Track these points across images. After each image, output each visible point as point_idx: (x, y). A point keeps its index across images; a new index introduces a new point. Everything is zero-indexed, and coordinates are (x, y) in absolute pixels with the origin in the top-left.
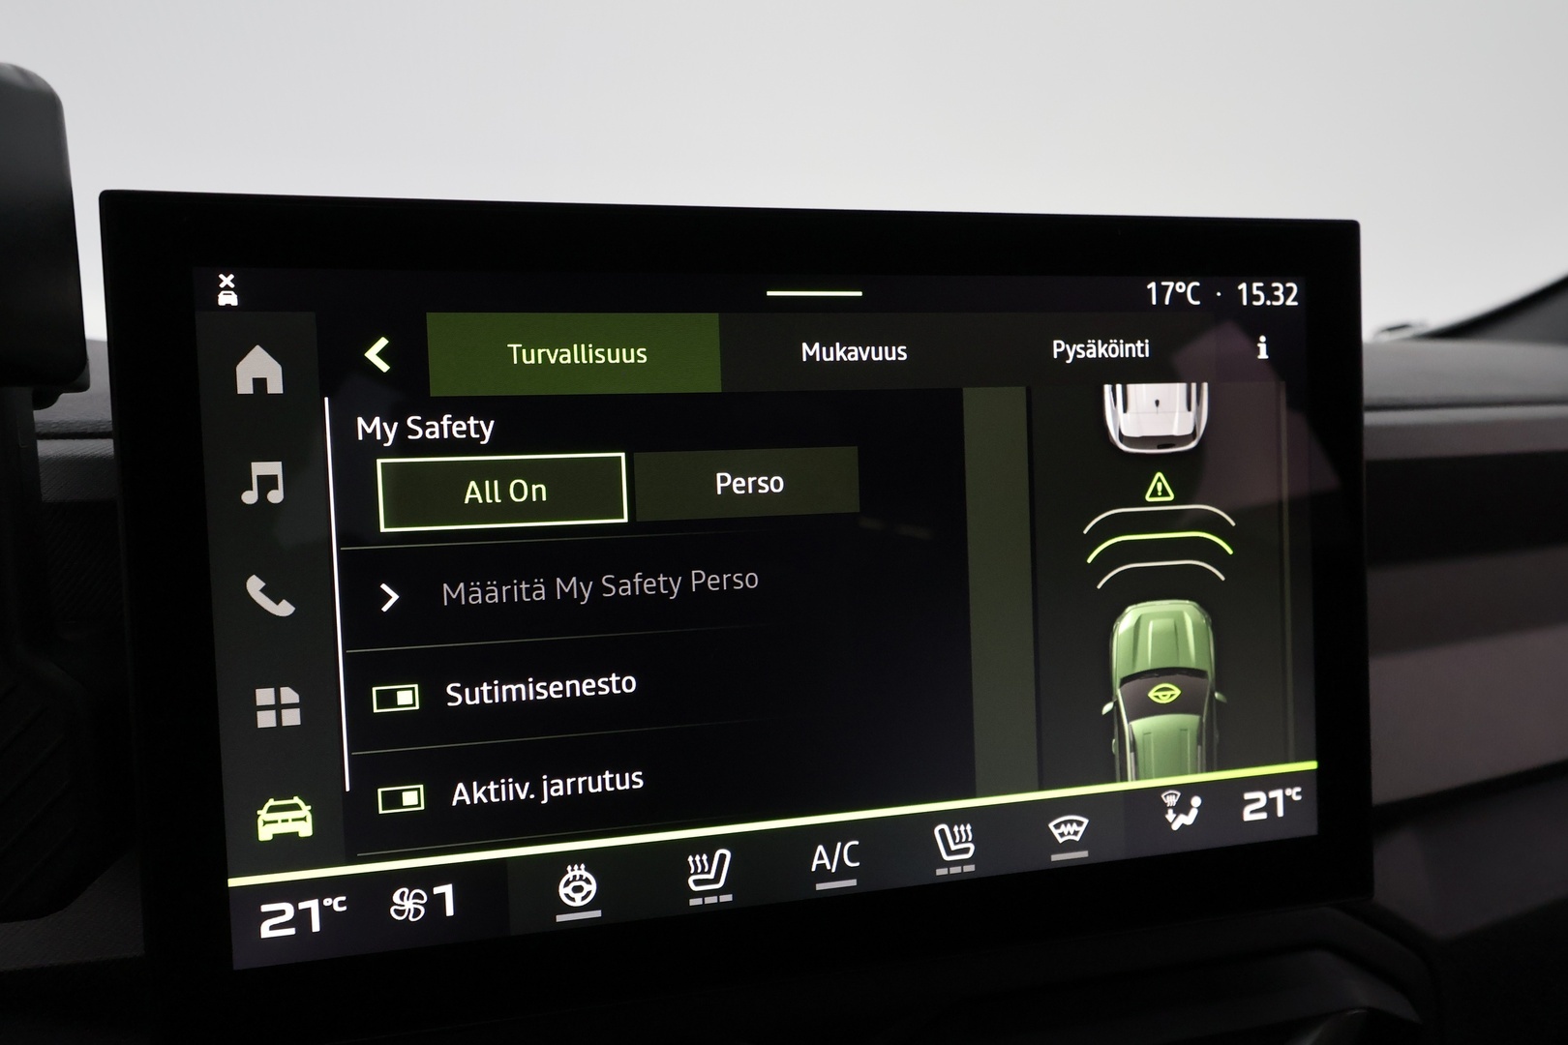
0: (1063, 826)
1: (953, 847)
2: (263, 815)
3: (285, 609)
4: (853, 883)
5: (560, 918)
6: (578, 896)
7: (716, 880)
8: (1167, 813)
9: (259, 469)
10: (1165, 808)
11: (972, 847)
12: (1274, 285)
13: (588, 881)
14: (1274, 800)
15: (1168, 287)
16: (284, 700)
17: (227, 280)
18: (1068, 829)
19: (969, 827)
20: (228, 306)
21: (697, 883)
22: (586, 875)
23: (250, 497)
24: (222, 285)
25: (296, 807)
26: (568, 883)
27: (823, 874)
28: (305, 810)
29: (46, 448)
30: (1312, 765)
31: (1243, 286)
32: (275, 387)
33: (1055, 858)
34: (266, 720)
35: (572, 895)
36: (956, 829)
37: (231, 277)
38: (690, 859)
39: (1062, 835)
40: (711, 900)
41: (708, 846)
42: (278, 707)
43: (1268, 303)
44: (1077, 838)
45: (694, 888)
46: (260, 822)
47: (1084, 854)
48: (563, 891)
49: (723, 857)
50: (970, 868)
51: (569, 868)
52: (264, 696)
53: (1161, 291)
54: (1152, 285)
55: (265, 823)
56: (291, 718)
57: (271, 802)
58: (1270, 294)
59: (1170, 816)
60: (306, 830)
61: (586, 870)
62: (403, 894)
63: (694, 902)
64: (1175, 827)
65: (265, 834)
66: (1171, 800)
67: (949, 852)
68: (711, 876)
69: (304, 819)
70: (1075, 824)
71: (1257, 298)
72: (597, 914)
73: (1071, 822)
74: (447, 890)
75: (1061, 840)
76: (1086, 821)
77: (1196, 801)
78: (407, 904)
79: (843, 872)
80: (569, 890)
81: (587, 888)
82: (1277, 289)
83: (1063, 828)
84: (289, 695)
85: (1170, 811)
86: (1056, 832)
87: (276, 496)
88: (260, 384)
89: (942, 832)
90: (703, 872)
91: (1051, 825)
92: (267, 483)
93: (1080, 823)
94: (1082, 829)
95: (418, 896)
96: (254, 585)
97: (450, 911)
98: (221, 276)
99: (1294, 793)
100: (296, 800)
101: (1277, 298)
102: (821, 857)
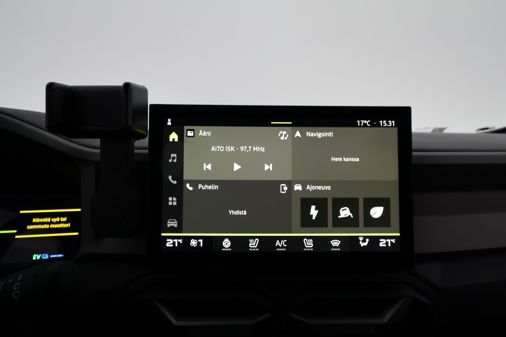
0: (334, 242)
1: (308, 244)
2: (169, 222)
3: (175, 182)
4: (285, 249)
5: (223, 249)
6: (227, 245)
7: (255, 245)
8: (360, 242)
9: (173, 155)
10: (359, 241)
11: (312, 245)
12: (389, 121)
13: (229, 242)
14: (388, 242)
15: (362, 122)
16: (174, 200)
17: (169, 120)
18: (336, 243)
19: (312, 240)
20: (169, 125)
21: (251, 245)
22: (229, 241)
23: (170, 161)
24: (168, 121)
25: (174, 221)
26: (225, 242)
27: (278, 247)
28: (176, 222)
29: (136, 151)
30: (399, 234)
31: (381, 122)
32: (176, 140)
33: (332, 249)
34: (170, 203)
35: (226, 245)
36: (309, 240)
37: (170, 119)
38: (250, 240)
39: (334, 244)
40: (254, 250)
41: (254, 238)
42: (173, 201)
43: (388, 125)
44: (338, 246)
45: (251, 247)
46: (168, 223)
47: (339, 249)
48: (224, 244)
49: (257, 241)
50: (312, 249)
51: (225, 239)
52: (170, 199)
53: (361, 123)
54: (358, 121)
55: (169, 223)
56: (175, 203)
57: (170, 220)
58: (388, 123)
59: (361, 243)
60: (176, 226)
61: (229, 240)
62: (193, 241)
63: (250, 250)
64: (362, 246)
65: (169, 226)
66: (361, 239)
67: (307, 245)
68: (254, 244)
69: (176, 224)
70: (337, 242)
71: (385, 124)
72: (230, 249)
73: (336, 242)
74: (201, 241)
75: (334, 246)
76: (340, 242)
77: (367, 240)
78: (193, 243)
79: (283, 247)
80: (225, 244)
81: (228, 244)
82: (390, 122)
83: (334, 243)
84: (175, 199)
85: (361, 242)
86: (332, 244)
87: (175, 161)
88: (174, 139)
89: (305, 241)
90: (252, 243)
91: (331, 242)
92: (174, 158)
93: (338, 242)
94: (339, 244)
95: (196, 241)
96: (170, 177)
97: (201, 245)
98: (168, 119)
99: (393, 241)
100: (175, 220)
101: (390, 124)
102: (278, 243)
